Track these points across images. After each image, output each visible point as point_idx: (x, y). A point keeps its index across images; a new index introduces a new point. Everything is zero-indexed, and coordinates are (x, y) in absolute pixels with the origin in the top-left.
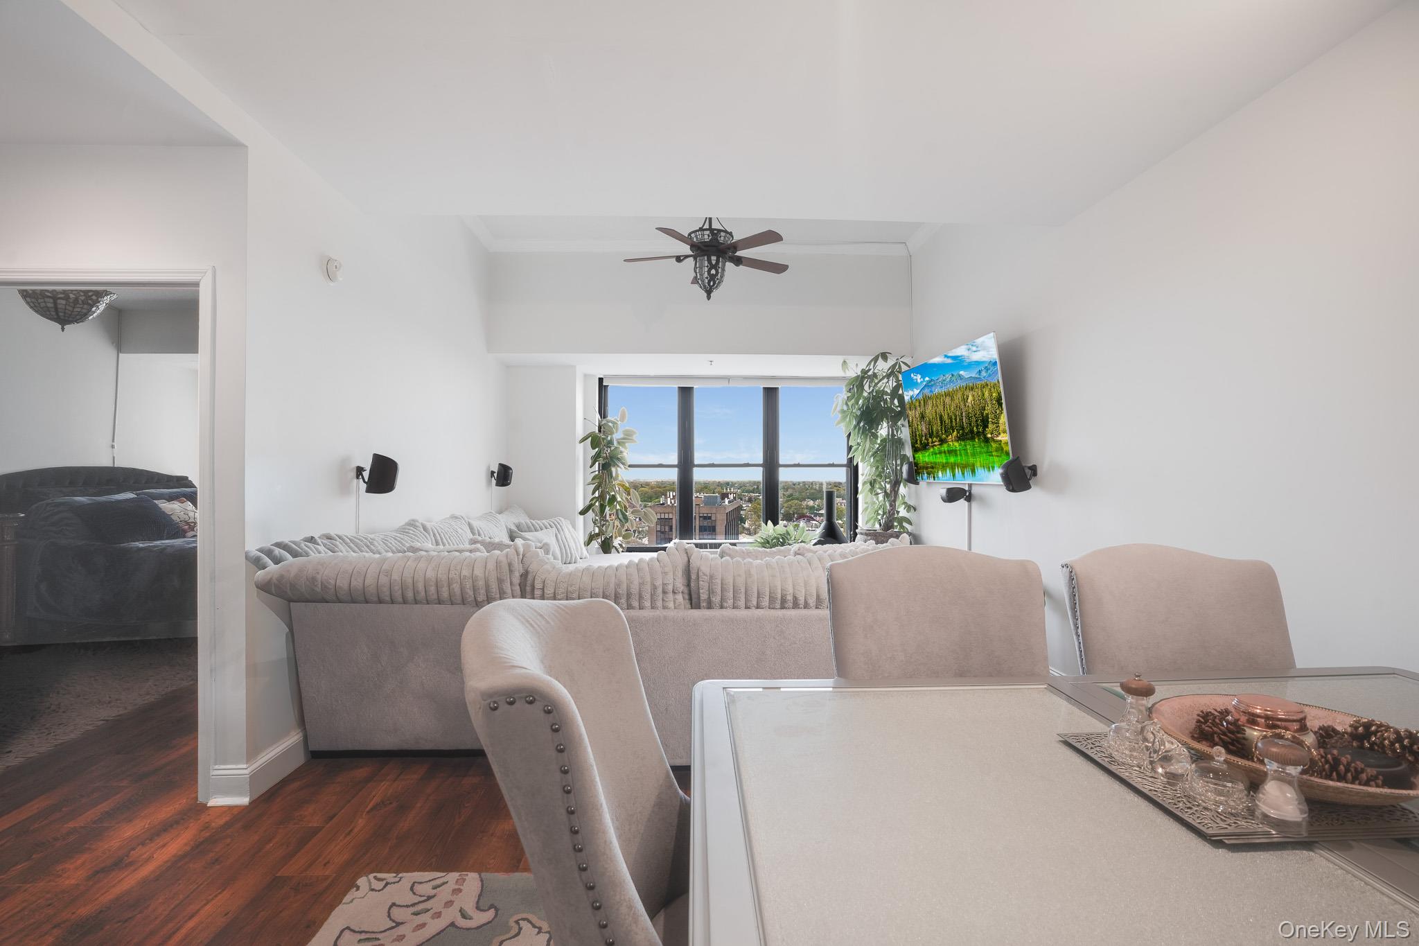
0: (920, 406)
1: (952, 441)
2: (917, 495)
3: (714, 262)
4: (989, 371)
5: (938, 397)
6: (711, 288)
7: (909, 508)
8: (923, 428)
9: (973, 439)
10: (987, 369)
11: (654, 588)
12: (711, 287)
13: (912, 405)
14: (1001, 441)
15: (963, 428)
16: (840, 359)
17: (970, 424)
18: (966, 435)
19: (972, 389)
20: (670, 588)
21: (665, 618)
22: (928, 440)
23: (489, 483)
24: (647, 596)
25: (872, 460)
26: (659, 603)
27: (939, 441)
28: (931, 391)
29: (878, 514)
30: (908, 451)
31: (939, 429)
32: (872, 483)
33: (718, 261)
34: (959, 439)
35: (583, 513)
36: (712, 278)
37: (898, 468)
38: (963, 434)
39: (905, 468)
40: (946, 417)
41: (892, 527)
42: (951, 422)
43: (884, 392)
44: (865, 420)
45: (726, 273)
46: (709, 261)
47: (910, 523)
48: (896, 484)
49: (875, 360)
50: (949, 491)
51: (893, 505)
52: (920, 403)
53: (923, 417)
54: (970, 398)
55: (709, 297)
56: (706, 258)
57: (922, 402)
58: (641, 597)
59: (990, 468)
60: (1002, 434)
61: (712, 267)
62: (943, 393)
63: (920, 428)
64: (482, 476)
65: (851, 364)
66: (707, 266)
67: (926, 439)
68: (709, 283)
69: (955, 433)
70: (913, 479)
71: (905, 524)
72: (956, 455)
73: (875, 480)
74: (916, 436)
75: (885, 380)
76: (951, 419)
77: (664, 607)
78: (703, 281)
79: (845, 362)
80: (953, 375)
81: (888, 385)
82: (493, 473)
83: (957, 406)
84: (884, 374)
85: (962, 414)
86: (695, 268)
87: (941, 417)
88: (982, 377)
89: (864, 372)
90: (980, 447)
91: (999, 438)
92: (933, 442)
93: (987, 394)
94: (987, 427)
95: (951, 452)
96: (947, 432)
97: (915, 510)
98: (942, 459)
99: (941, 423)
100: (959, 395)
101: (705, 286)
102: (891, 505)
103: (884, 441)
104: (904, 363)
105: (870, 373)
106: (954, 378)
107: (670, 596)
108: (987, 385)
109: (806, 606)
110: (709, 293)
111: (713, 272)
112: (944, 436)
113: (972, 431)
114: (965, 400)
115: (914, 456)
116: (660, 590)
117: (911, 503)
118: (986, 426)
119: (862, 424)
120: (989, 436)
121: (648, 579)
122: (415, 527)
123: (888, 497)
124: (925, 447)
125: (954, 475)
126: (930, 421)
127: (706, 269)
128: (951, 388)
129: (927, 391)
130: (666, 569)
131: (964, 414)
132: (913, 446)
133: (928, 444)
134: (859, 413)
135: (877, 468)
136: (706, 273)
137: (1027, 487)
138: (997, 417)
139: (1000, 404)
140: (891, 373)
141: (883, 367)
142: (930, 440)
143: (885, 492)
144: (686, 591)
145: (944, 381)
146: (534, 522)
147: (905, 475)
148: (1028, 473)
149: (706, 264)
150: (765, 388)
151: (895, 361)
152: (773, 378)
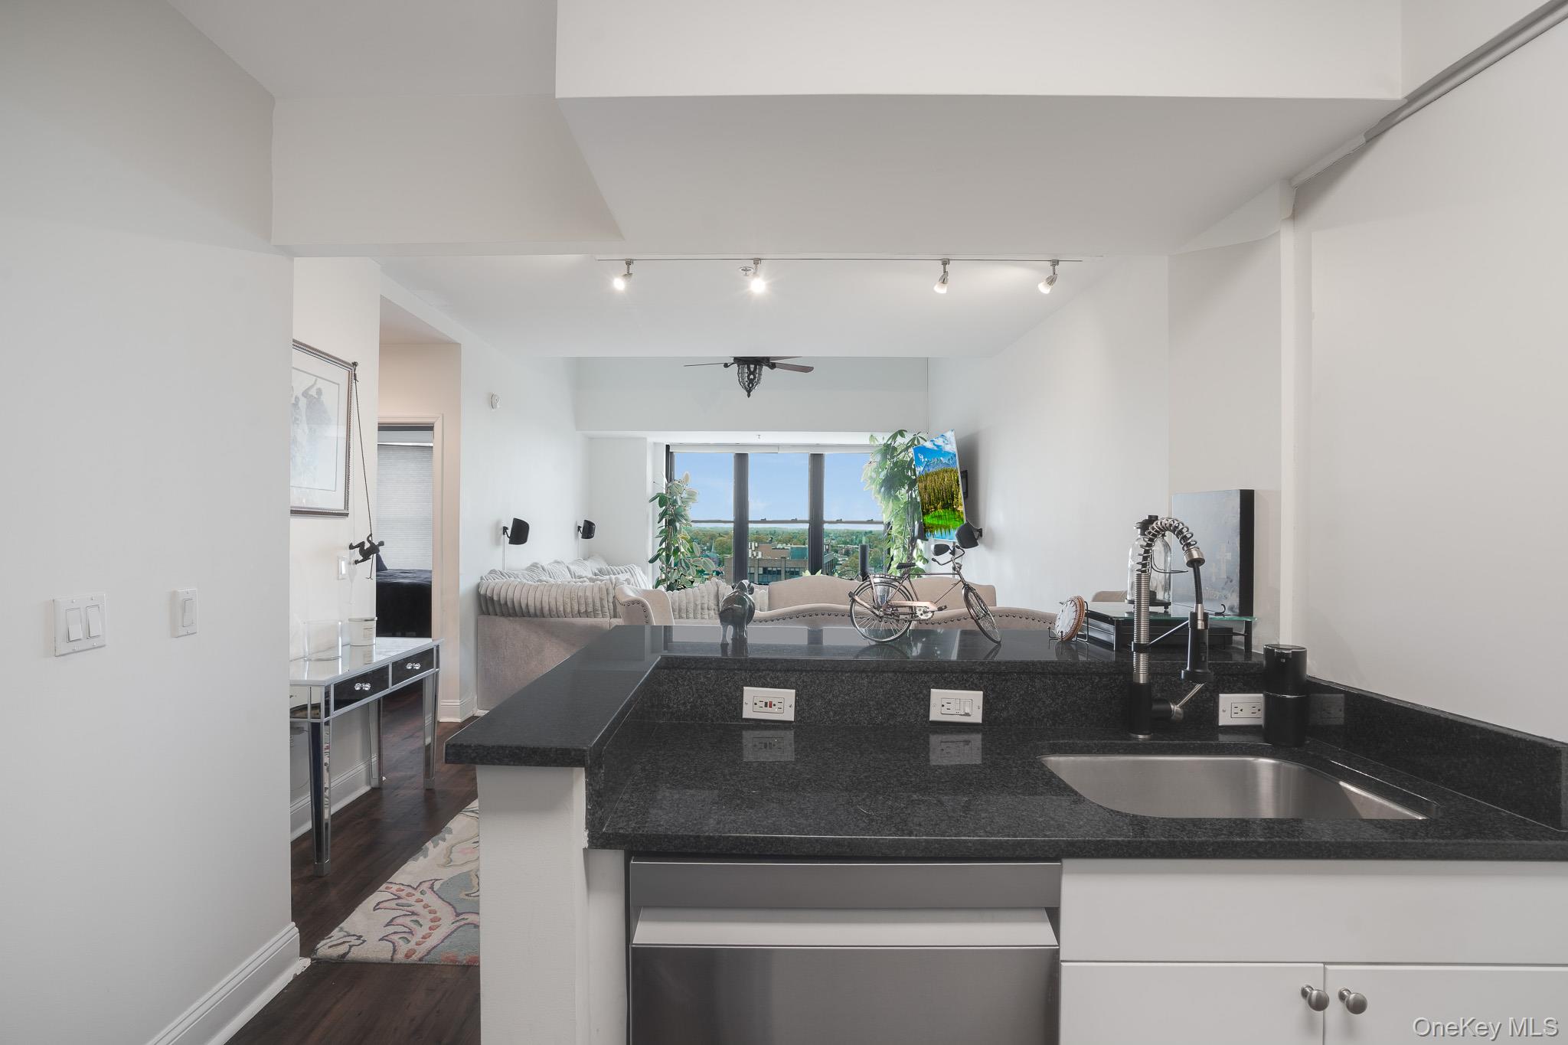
0: (924, 479)
1: (940, 508)
3: (752, 370)
4: (953, 460)
5: (932, 474)
6: (751, 389)
7: (924, 560)
8: (926, 496)
9: (948, 508)
10: (950, 458)
11: (696, 605)
13: (920, 478)
14: (959, 511)
15: (943, 500)
16: (868, 435)
17: (946, 497)
19: (946, 472)
20: (706, 606)
23: (577, 535)
24: (691, 610)
26: (699, 616)
27: (934, 508)
28: (929, 469)
30: (921, 513)
31: (934, 498)
33: (755, 369)
34: (943, 507)
35: (652, 561)
36: (751, 381)
37: (915, 526)
38: (944, 504)
39: (918, 527)
40: (936, 490)
42: (938, 494)
43: (905, 461)
44: (888, 485)
45: (762, 377)
46: (749, 368)
49: (894, 437)
50: (936, 547)
51: (910, 558)
53: (925, 487)
54: (946, 478)
55: (749, 396)
56: (746, 366)
57: (925, 477)
58: (687, 611)
59: (954, 530)
60: (960, 507)
61: (751, 373)
62: (934, 472)
64: (572, 530)
65: (877, 438)
66: (747, 373)
67: (928, 505)
68: (749, 386)
69: (940, 502)
70: (921, 535)
72: (942, 519)
75: (905, 453)
76: (938, 492)
77: (702, 618)
78: (744, 384)
79: (871, 434)
80: (937, 459)
82: (579, 527)
83: (940, 483)
84: (904, 448)
85: (943, 489)
86: (738, 373)
87: (934, 490)
88: (950, 463)
89: (888, 444)
90: (951, 514)
91: (959, 509)
92: (931, 508)
93: (951, 477)
95: (940, 517)
96: (938, 499)
98: (935, 522)
99: (934, 494)
100: (941, 475)
101: (746, 388)
102: (908, 558)
103: (907, 503)
104: (922, 438)
105: (894, 445)
106: (938, 462)
107: (706, 611)
108: (953, 469)
110: (749, 392)
111: (752, 377)
112: (936, 504)
113: (947, 502)
114: (944, 480)
115: (922, 518)
116: (699, 607)
118: (953, 500)
120: (955, 506)
121: (692, 600)
122: (538, 568)
123: (906, 551)
124: (927, 511)
125: (940, 534)
126: (930, 492)
127: (746, 375)
128: (938, 469)
129: (927, 469)
133: (929, 509)
134: (884, 480)
135: (901, 526)
136: (746, 378)
138: (956, 493)
139: (958, 485)
140: (911, 446)
141: (901, 441)
142: (930, 506)
143: (904, 547)
144: (716, 609)
145: (934, 462)
146: (612, 568)
147: (918, 532)
148: (976, 534)
149: (746, 370)
150: (812, 454)
151: (912, 437)
152: (818, 445)
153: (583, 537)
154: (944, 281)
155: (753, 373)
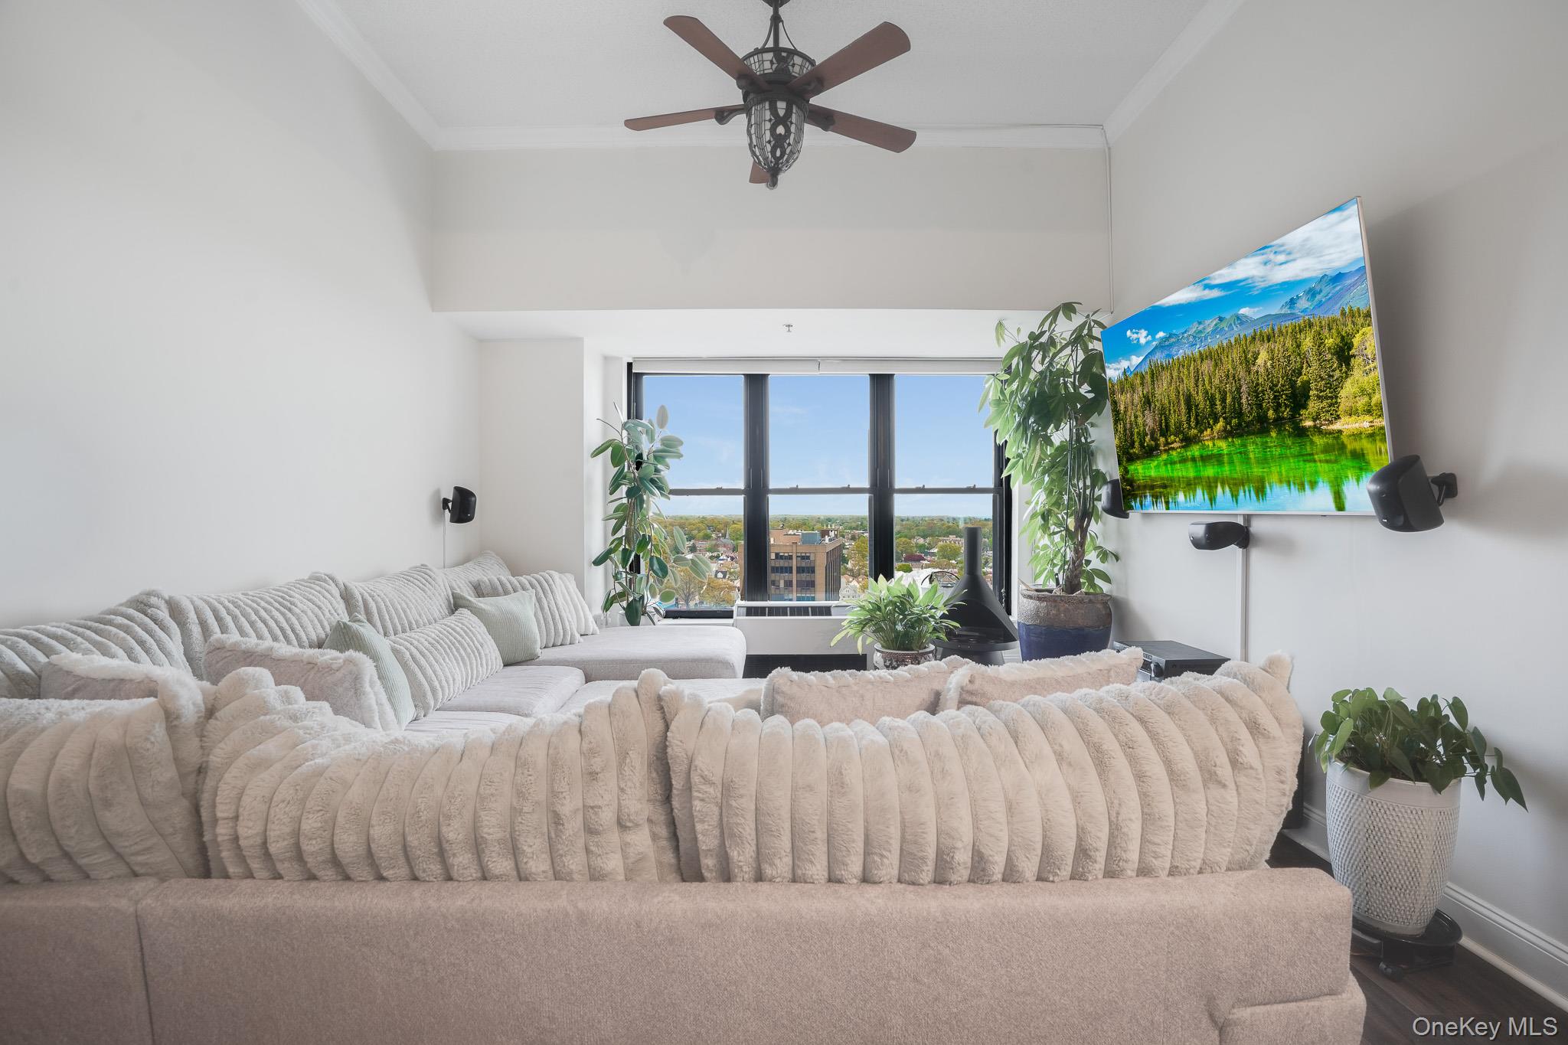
0: (1142, 384)
1: (1213, 439)
3: (781, 113)
4: (1318, 297)
5: (1184, 363)
6: (777, 163)
7: (1104, 555)
8: (1149, 421)
9: (1264, 431)
10: (1312, 293)
12: (777, 159)
13: (1126, 383)
14: (1340, 432)
15: (1239, 414)
16: (993, 317)
17: (1260, 406)
18: (1249, 427)
19: (1269, 338)
20: (607, 816)
22: (1155, 440)
23: (438, 517)
25: (1047, 479)
27: (1182, 441)
28: (1169, 356)
29: (1055, 565)
30: (1110, 464)
31: (1184, 418)
32: (1045, 516)
33: (789, 114)
34: (1227, 434)
35: (598, 562)
36: (781, 147)
37: (1088, 492)
38: (1239, 425)
39: (1104, 492)
40: (1199, 398)
41: (1078, 586)
42: (1213, 405)
43: (1064, 373)
44: (1036, 414)
46: (774, 110)
47: (1107, 579)
48: (1085, 515)
49: (1054, 314)
50: (1207, 528)
51: (1079, 550)
52: (1143, 377)
53: (1147, 402)
54: (1263, 356)
55: (774, 183)
56: (767, 102)
57: (1148, 378)
58: (516, 847)
60: (1344, 419)
61: (779, 121)
62: (1197, 355)
63: (1140, 420)
65: (1011, 326)
66: (770, 120)
67: (1153, 438)
68: (773, 152)
69: (1221, 424)
70: (1119, 508)
71: (1098, 581)
73: (1049, 511)
74: (1132, 434)
75: (1068, 351)
76: (1212, 401)
78: (762, 149)
79: (1000, 324)
80: (1221, 319)
81: (1071, 360)
82: (445, 501)
83: (1227, 376)
84: (1067, 340)
85: (1238, 389)
86: (749, 125)
87: (1189, 399)
88: (1296, 311)
89: (1034, 337)
91: (1337, 426)
92: (1167, 443)
93: (1307, 343)
94: (1305, 407)
96: (1202, 423)
97: (1117, 558)
99: (1189, 409)
100: (1236, 354)
101: (766, 159)
102: (1076, 551)
103: (1061, 449)
104: (1095, 321)
105: (1044, 339)
106: (1224, 325)
108: (1311, 325)
110: (774, 172)
111: (781, 130)
112: (1194, 432)
113: (1262, 419)
114: (1249, 362)
115: (1122, 470)
116: (573, 826)
117: (1109, 547)
118: (1300, 406)
119: (1032, 420)
120: (1308, 423)
123: (1072, 539)
124: (1150, 453)
126: (1163, 408)
127: (768, 125)
129: (1160, 358)
131: (1244, 388)
132: (1122, 454)
133: (1157, 447)
134: (1023, 406)
135: (1053, 492)
136: (768, 133)
137: (1432, 520)
140: (1078, 339)
141: (1064, 328)
142: (1162, 440)
143: (1067, 529)
144: (659, 820)
145: (1200, 332)
147: (1103, 504)
148: (1435, 488)
150: (872, 376)
151: (1084, 319)
153: (452, 521)
155: (784, 121)
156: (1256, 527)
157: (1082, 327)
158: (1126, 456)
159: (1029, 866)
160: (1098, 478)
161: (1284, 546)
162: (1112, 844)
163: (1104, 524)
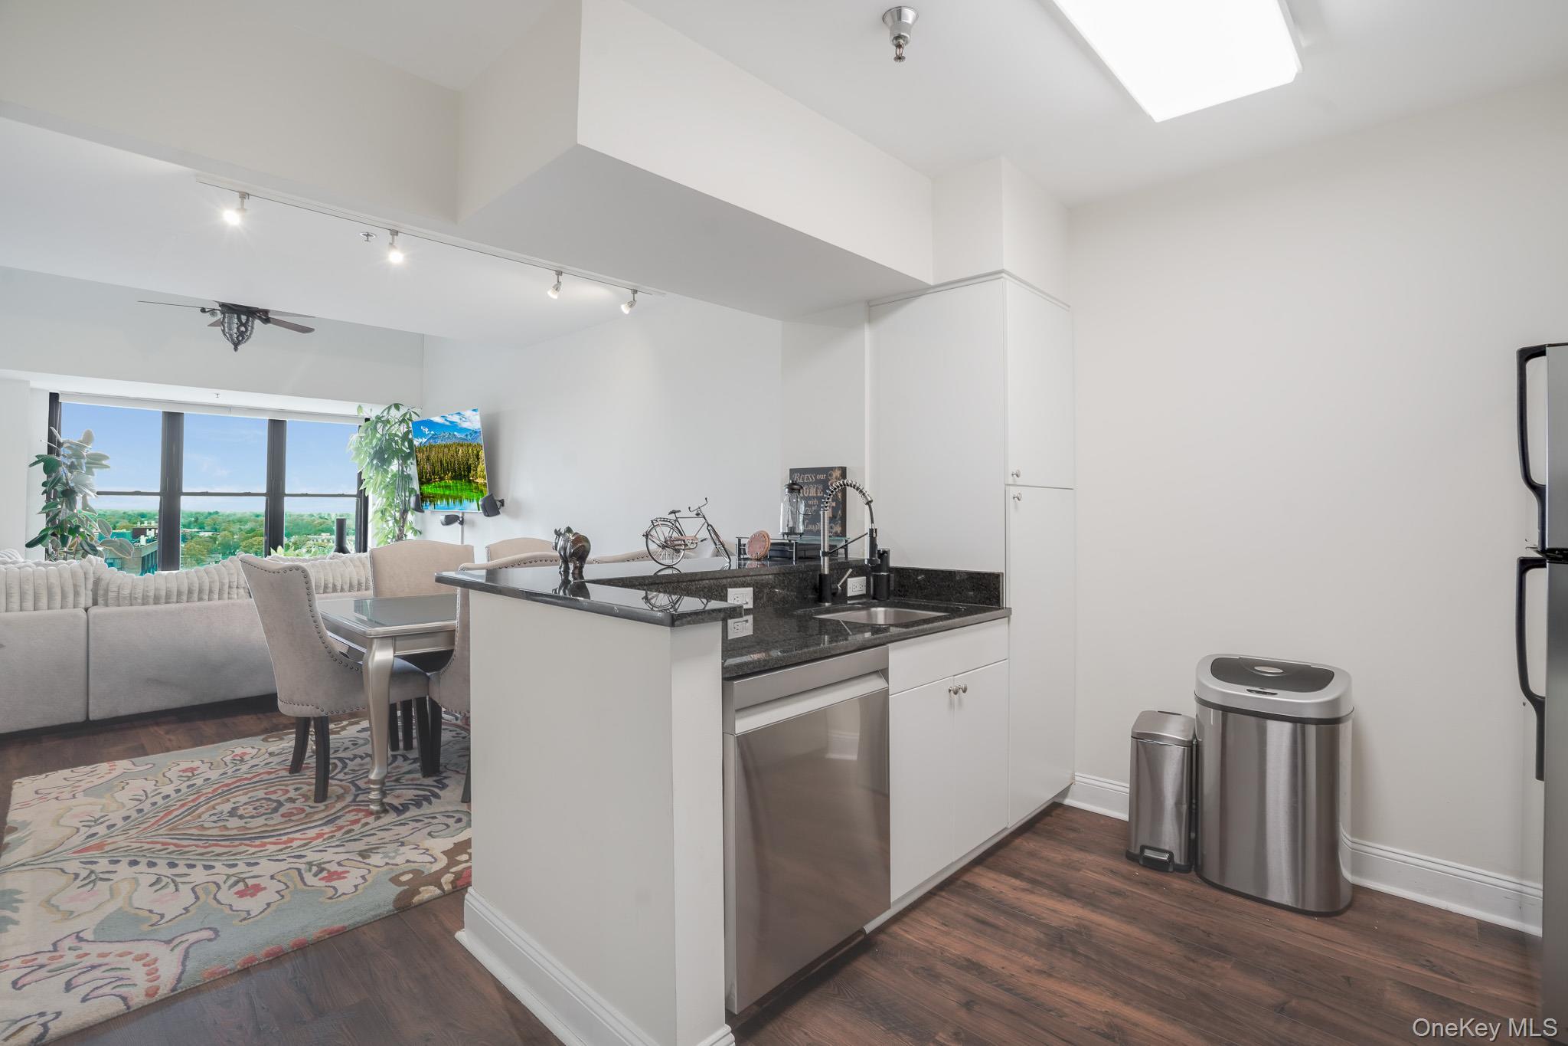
0: (426, 451)
1: (448, 479)
2: (423, 522)
3: (244, 321)
5: (440, 447)
6: (239, 342)
7: (416, 532)
8: (428, 467)
9: (461, 479)
11: (222, 584)
13: (420, 449)
14: (478, 483)
15: (455, 471)
16: (357, 404)
17: (460, 469)
18: (457, 477)
19: (462, 446)
20: (235, 584)
21: (233, 605)
25: (383, 492)
26: (226, 596)
27: (439, 478)
28: (434, 442)
29: (388, 538)
30: (415, 485)
31: (439, 469)
32: (383, 512)
33: (248, 320)
34: (452, 478)
35: (31, 545)
36: (242, 334)
37: (407, 499)
38: (455, 475)
39: (413, 499)
40: (444, 462)
42: (448, 466)
43: (396, 436)
44: (378, 459)
45: (254, 331)
46: (239, 319)
48: (404, 512)
49: (389, 408)
50: (447, 517)
51: (402, 530)
52: (426, 448)
53: (428, 459)
54: (460, 451)
56: (236, 316)
57: (428, 449)
58: (211, 592)
59: (471, 500)
60: (479, 478)
61: (241, 324)
62: (443, 445)
63: (425, 467)
65: (366, 409)
66: (237, 324)
67: (429, 476)
68: (237, 337)
69: (450, 474)
70: (419, 508)
72: (450, 490)
73: (385, 509)
74: (422, 473)
75: (397, 425)
76: (448, 463)
77: (229, 598)
78: (231, 335)
79: (360, 406)
81: (399, 430)
83: (451, 455)
84: (397, 421)
85: (454, 461)
87: (441, 461)
89: (378, 416)
90: (465, 485)
91: (477, 481)
92: (434, 479)
93: (470, 450)
95: (447, 487)
96: (445, 472)
97: (420, 533)
98: (440, 491)
99: (441, 465)
100: (453, 448)
101: (232, 340)
102: (400, 530)
103: (394, 476)
104: (413, 414)
105: (383, 418)
107: (235, 590)
108: (470, 445)
109: (342, 590)
110: (236, 346)
111: (242, 329)
112: (442, 475)
113: (461, 474)
114: (457, 453)
115: (420, 489)
117: (418, 528)
118: (469, 472)
119: (375, 462)
120: (471, 478)
121: (216, 578)
123: (397, 524)
124: (429, 482)
125: (448, 504)
126: (433, 463)
127: (236, 326)
128: (449, 442)
129: (432, 442)
130: (231, 572)
131: (456, 461)
132: (420, 480)
133: (431, 480)
134: (372, 451)
135: (388, 499)
136: (235, 329)
137: (497, 514)
138: (476, 467)
139: (479, 459)
140: (403, 420)
141: (395, 414)
142: (432, 477)
143: (395, 519)
147: (412, 505)
148: (498, 503)
149: (236, 321)
150: (270, 420)
151: (406, 411)
152: (282, 411)
154: (557, 288)
156: (466, 517)
157: (405, 414)
158: (421, 483)
159: (346, 587)
160: (412, 491)
161: (473, 524)
162: (366, 582)
163: (416, 516)
